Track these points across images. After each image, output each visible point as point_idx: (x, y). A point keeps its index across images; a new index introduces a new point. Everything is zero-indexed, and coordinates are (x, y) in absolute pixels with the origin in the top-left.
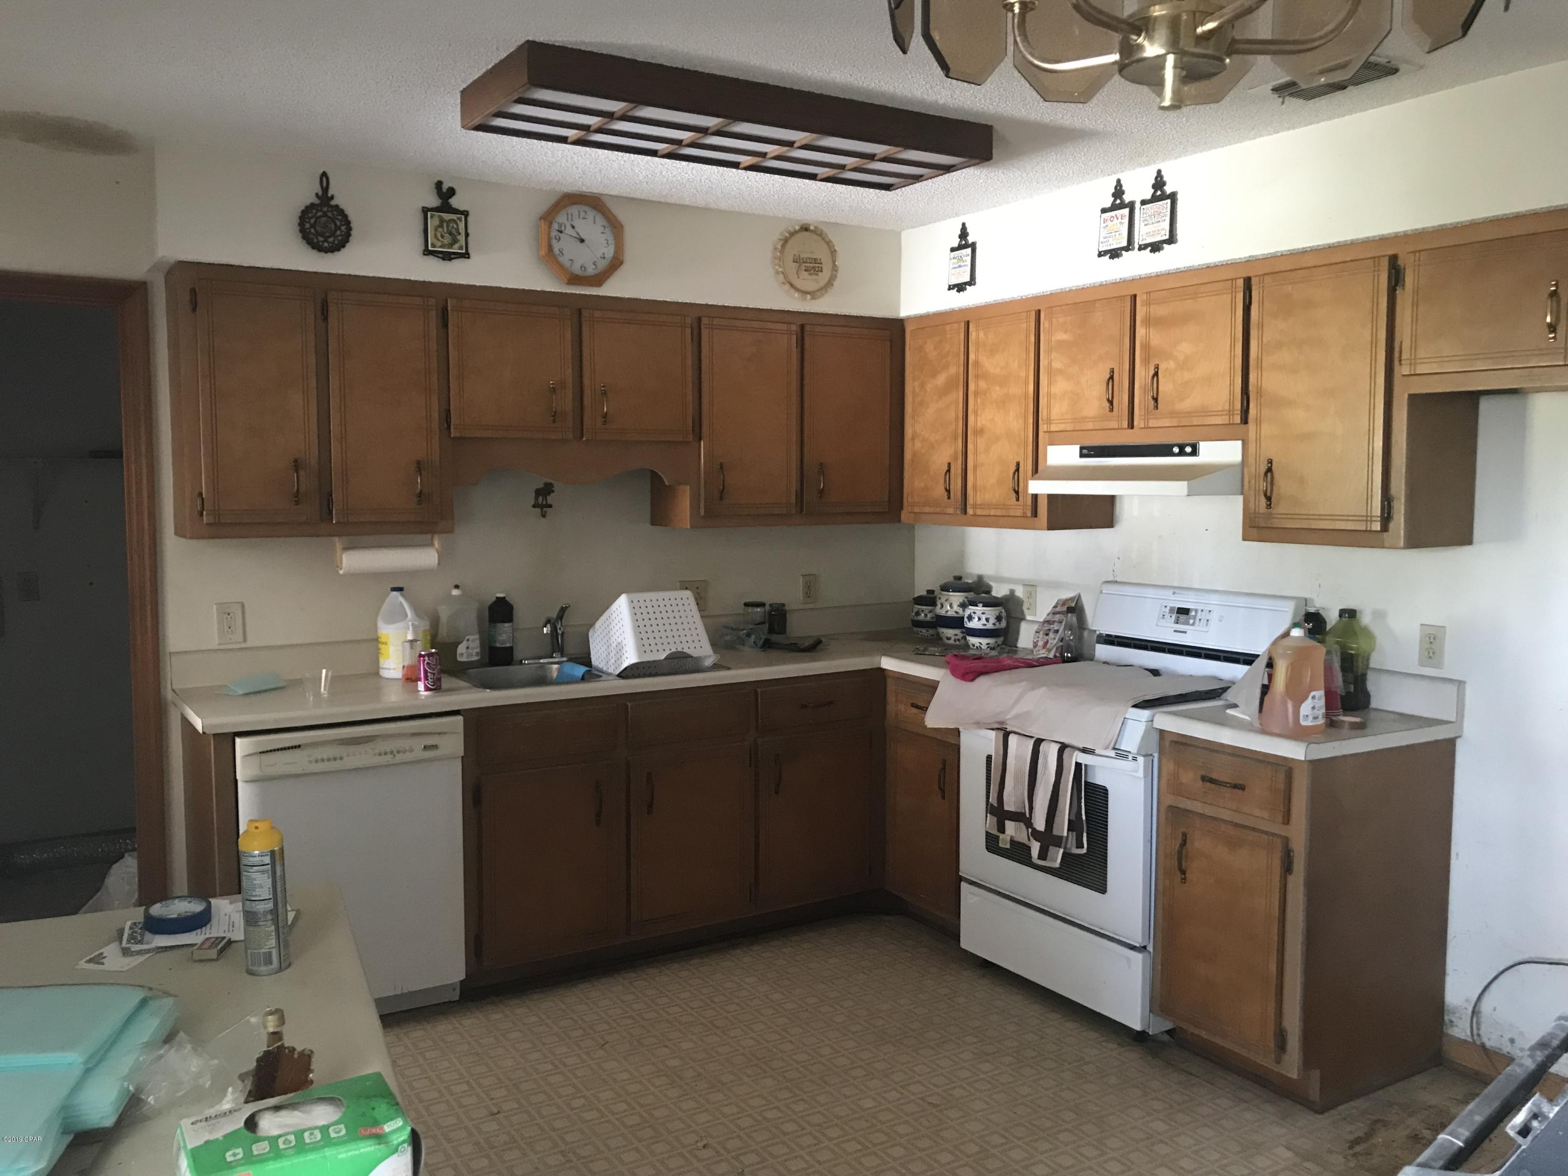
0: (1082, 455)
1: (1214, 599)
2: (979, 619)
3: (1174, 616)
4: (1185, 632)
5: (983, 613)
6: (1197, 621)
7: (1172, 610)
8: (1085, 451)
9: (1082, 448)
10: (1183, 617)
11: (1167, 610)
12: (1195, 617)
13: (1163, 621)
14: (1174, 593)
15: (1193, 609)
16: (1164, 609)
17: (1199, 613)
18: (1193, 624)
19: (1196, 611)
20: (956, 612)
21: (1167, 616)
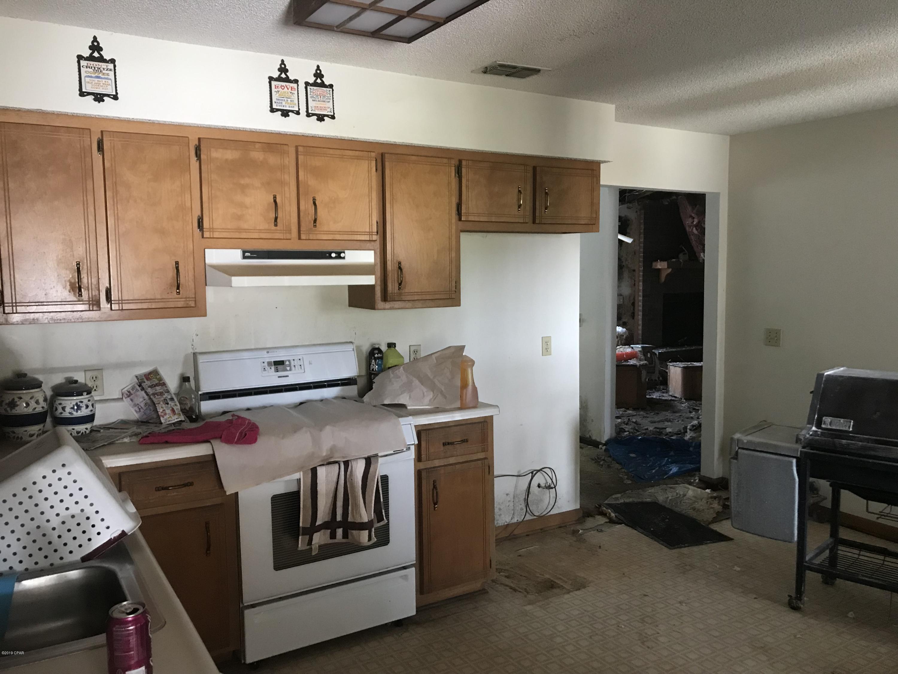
0: (244, 257)
1: (300, 351)
2: (87, 407)
3: (273, 368)
4: (288, 376)
5: (89, 401)
6: (293, 367)
7: (269, 364)
8: (247, 254)
9: (244, 252)
10: (280, 367)
11: (266, 364)
12: (290, 365)
13: (265, 372)
14: (268, 352)
15: (286, 361)
16: (263, 365)
17: (292, 362)
18: (290, 370)
19: (289, 361)
20: (43, 407)
21: (267, 368)
